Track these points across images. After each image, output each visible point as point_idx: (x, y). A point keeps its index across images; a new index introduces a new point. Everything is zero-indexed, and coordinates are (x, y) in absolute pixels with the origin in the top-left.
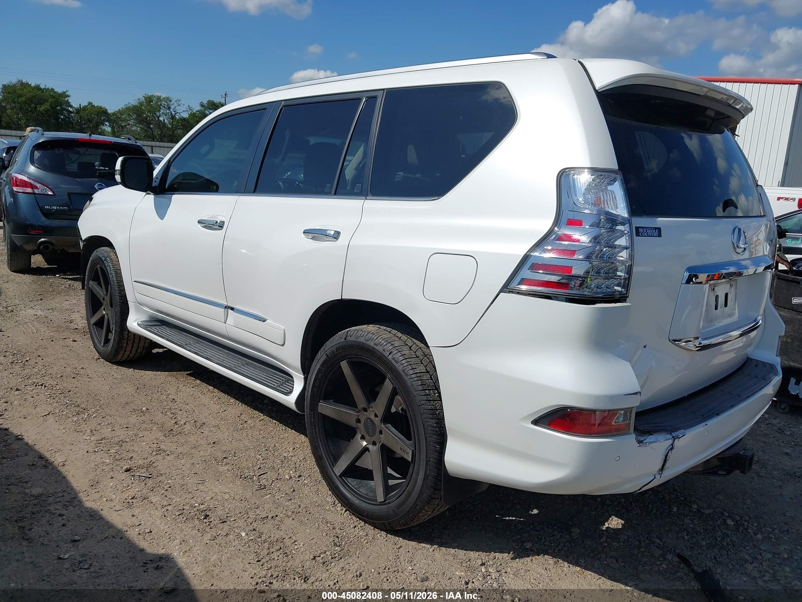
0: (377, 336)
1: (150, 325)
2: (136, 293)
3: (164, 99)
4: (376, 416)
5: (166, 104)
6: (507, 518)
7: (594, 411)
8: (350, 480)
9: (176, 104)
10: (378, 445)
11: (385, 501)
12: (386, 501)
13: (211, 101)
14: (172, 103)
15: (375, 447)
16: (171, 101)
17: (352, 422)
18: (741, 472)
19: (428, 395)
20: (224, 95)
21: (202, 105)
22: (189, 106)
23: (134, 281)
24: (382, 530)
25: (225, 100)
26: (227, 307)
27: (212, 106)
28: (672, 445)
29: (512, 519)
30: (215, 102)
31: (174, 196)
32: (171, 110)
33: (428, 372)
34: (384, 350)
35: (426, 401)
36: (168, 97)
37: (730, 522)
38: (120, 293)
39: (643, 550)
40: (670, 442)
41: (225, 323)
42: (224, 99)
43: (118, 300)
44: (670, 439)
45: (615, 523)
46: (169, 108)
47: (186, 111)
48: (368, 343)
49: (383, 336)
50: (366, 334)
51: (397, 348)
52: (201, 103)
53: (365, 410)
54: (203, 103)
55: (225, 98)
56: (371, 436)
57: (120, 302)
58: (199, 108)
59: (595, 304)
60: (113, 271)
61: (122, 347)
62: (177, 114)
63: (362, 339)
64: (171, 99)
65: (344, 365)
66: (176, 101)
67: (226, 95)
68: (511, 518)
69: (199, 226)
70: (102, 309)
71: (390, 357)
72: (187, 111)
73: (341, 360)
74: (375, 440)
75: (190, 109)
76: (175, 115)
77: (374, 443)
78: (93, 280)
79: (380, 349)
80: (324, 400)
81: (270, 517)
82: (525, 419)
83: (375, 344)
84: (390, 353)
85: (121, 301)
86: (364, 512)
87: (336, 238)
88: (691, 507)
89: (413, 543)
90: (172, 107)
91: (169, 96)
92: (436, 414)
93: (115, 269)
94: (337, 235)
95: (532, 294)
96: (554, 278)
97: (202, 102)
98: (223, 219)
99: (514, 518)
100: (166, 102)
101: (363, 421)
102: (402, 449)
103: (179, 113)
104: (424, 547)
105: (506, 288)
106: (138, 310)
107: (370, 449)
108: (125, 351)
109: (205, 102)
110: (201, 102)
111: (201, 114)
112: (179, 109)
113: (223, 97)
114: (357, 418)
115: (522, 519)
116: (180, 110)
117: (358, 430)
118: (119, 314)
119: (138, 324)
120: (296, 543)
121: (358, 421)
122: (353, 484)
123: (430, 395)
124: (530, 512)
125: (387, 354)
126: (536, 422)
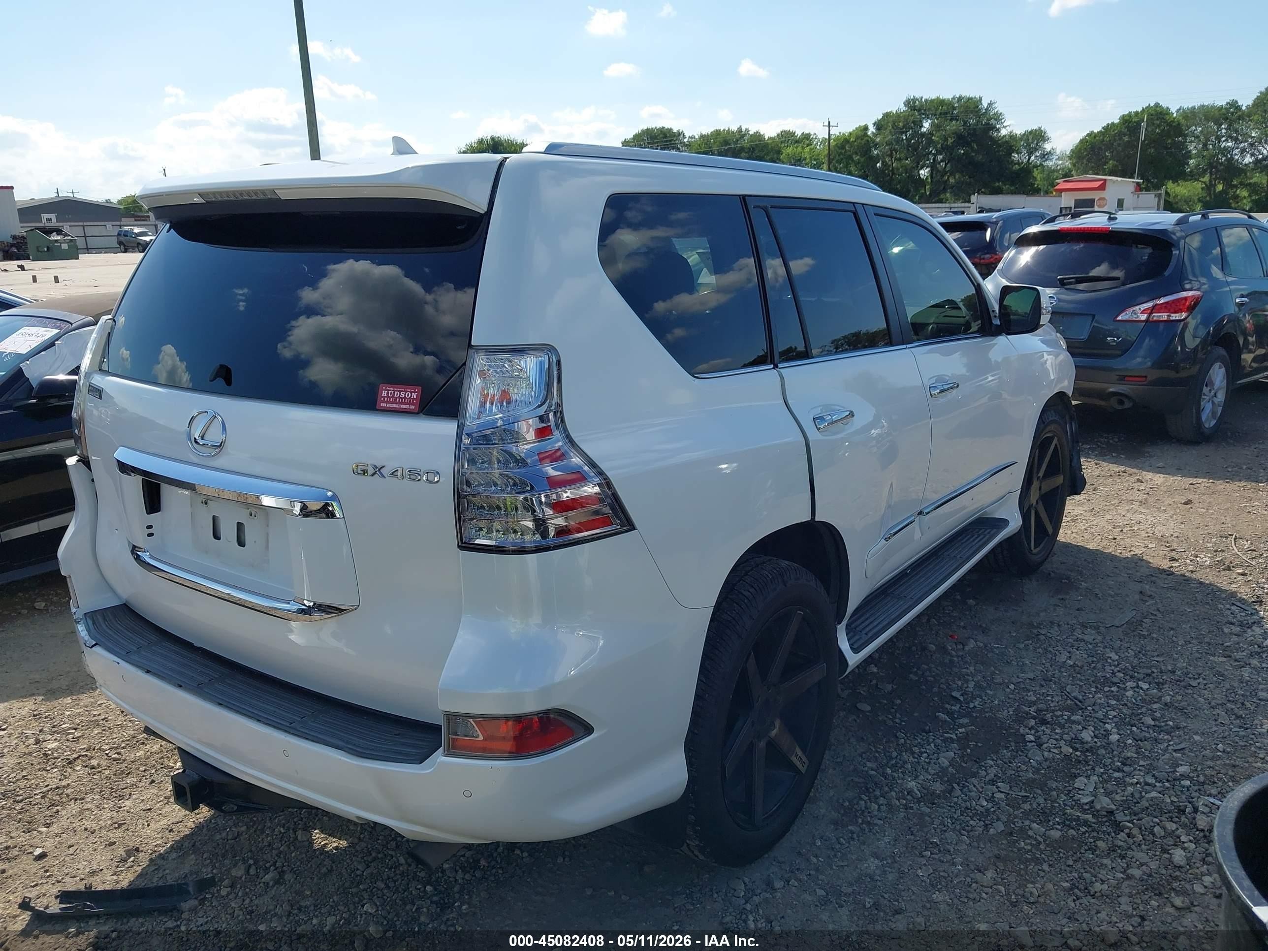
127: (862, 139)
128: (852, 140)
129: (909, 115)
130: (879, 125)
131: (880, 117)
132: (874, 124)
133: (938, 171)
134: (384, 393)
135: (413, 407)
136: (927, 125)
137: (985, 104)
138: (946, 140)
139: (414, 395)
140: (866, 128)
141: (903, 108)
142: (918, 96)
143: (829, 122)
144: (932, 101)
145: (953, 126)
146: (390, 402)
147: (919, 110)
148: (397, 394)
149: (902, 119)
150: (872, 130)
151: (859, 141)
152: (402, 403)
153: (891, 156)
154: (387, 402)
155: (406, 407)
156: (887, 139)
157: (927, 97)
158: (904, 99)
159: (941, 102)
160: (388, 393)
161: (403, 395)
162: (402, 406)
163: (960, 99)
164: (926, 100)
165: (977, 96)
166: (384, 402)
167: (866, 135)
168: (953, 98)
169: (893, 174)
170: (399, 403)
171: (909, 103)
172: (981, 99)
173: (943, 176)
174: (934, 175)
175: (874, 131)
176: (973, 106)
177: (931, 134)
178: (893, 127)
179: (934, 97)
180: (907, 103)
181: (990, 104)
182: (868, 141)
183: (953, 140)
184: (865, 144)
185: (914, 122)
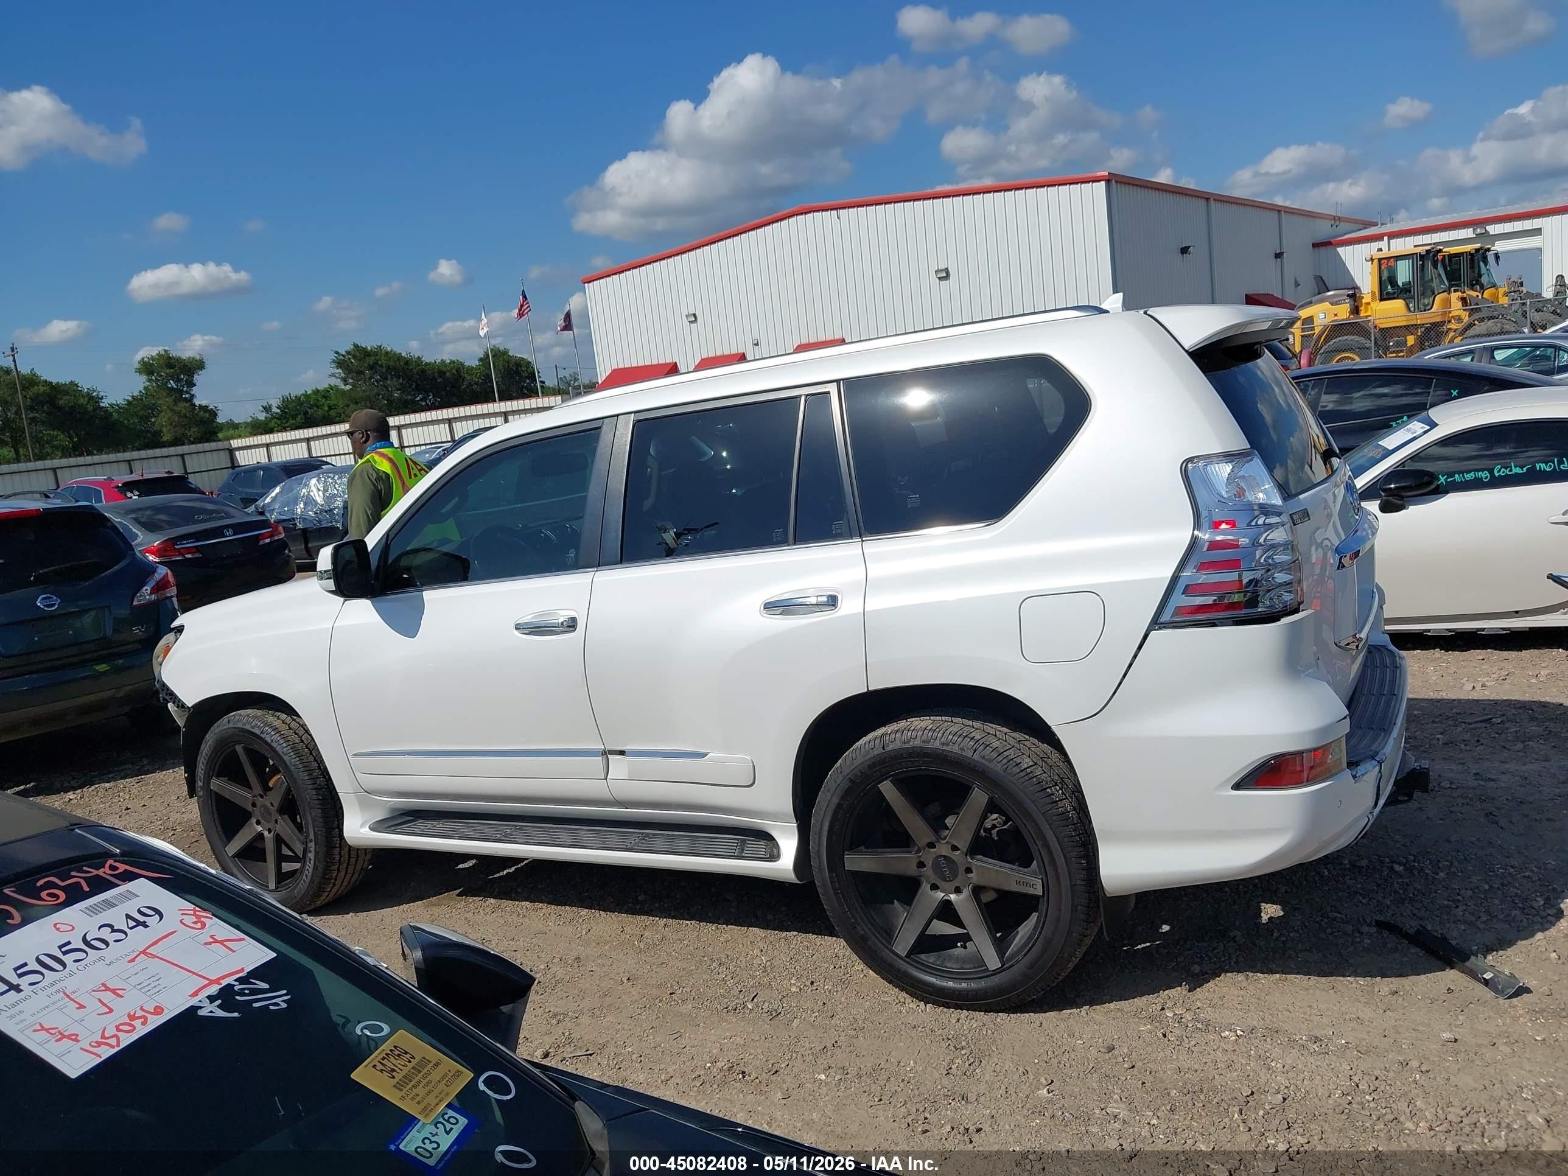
0: (941, 732)
1: (397, 825)
2: (359, 775)
4: (955, 848)
6: (1139, 947)
7: (1300, 753)
8: (923, 956)
10: (966, 892)
11: (1002, 966)
12: (1004, 964)
15: (962, 896)
17: (912, 870)
18: (1423, 792)
19: (1050, 796)
23: (355, 755)
24: (998, 1012)
26: (606, 753)
28: (1380, 772)
29: (1147, 946)
31: (425, 593)
33: (1036, 764)
34: (962, 749)
35: (1051, 803)
37: (1399, 868)
38: (314, 784)
39: (1329, 931)
40: (1378, 768)
41: (606, 779)
43: (315, 797)
44: (1376, 766)
45: (1270, 911)
48: (930, 745)
49: (951, 729)
50: (920, 733)
51: (981, 741)
53: (931, 845)
56: (950, 881)
57: (319, 799)
59: (1279, 620)
60: (289, 747)
61: (329, 879)
63: (916, 742)
65: (887, 788)
68: (1143, 945)
69: (516, 633)
70: (251, 823)
71: (976, 757)
73: (878, 781)
74: (958, 885)
77: (958, 890)
78: (218, 776)
79: (955, 749)
80: (851, 849)
81: (829, 1045)
82: (1222, 785)
83: (943, 744)
84: (975, 751)
85: (320, 797)
86: (967, 994)
87: (833, 605)
88: (1342, 864)
89: (1052, 1014)
92: (1070, 818)
93: (291, 743)
94: (833, 601)
95: (1194, 625)
96: (1209, 600)
98: (573, 614)
99: (1148, 944)
101: (929, 863)
102: (1021, 882)
104: (1071, 1013)
105: (1156, 623)
106: (364, 805)
107: (953, 901)
108: (334, 885)
114: (918, 861)
115: (1157, 943)
117: (922, 879)
118: (321, 820)
119: (370, 828)
120: (902, 1064)
121: (921, 865)
122: (931, 961)
123: (1053, 794)
124: (1160, 930)
125: (969, 754)
126: (1237, 786)
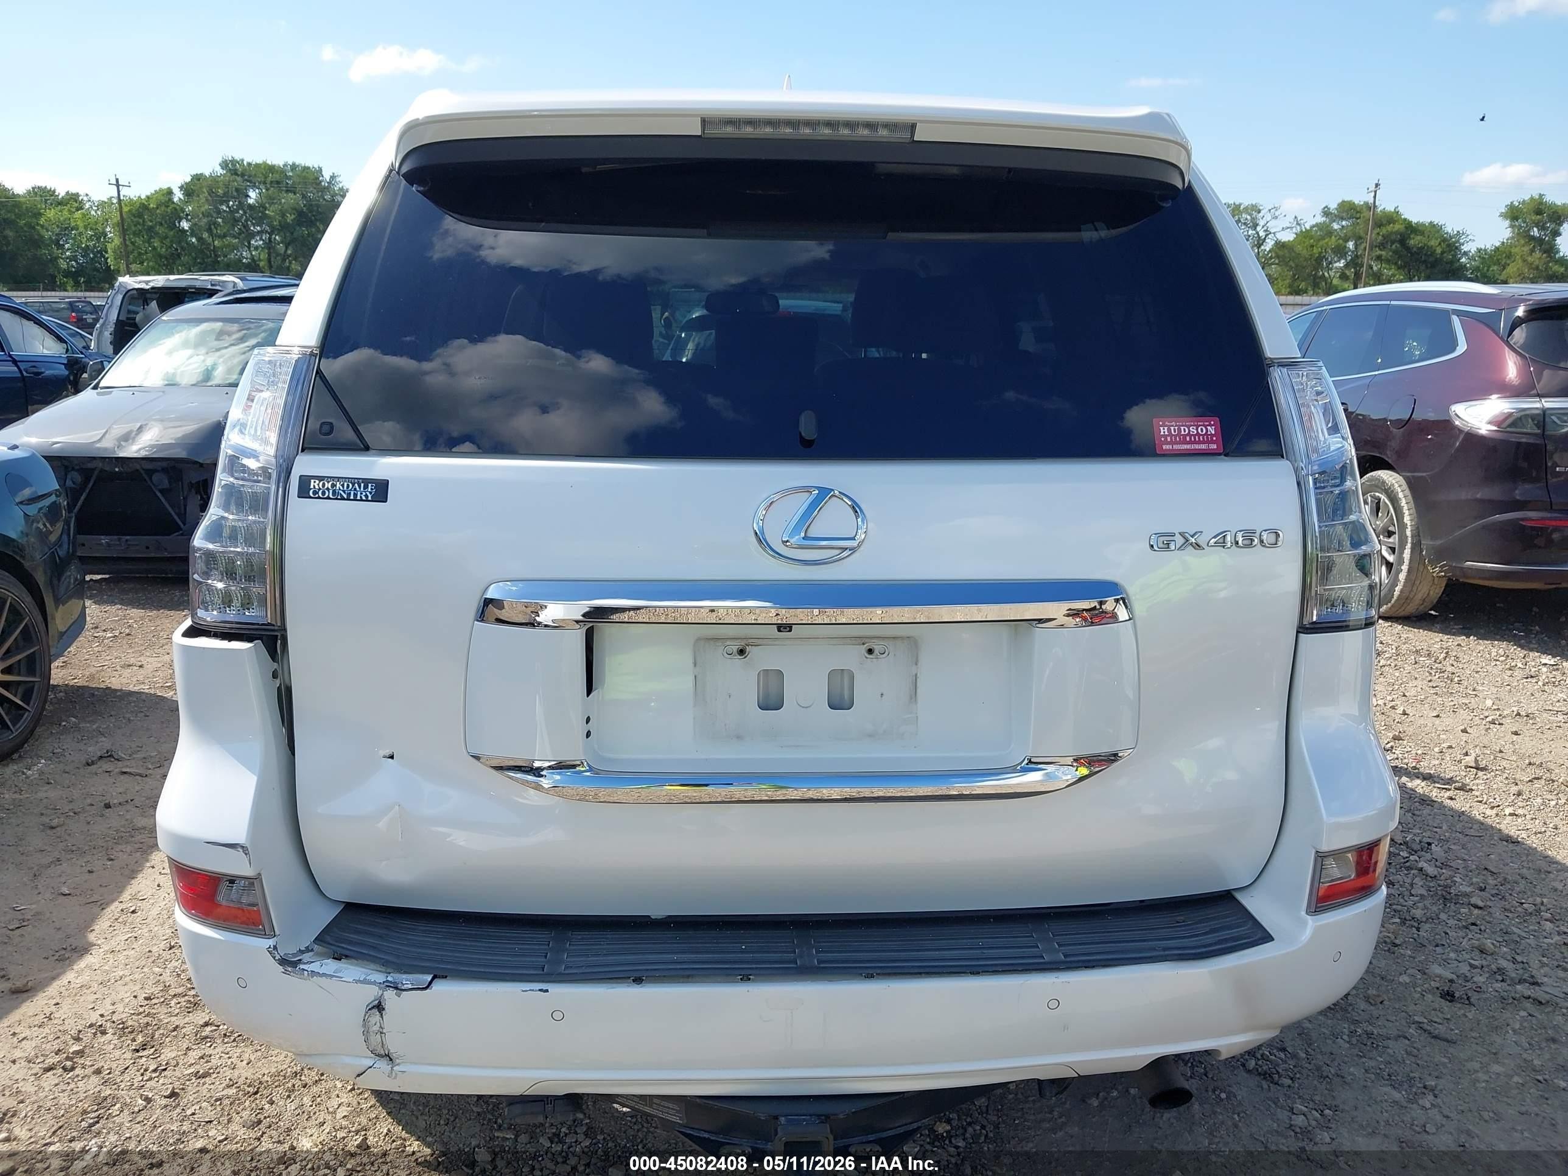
3: (1246, 209)
5: (1249, 217)
9: (1268, 217)
13: (1347, 201)
14: (1261, 214)
16: (1259, 211)
20: (1373, 188)
21: (1326, 212)
22: (1296, 217)
25: (1375, 197)
27: (1347, 212)
30: (1356, 203)
32: (1259, 228)
36: (1254, 203)
42: (1373, 194)
46: (1255, 226)
47: (1288, 228)
52: (1324, 208)
54: (1329, 209)
55: (1375, 192)
58: (1320, 219)
62: (1270, 236)
64: (1261, 208)
66: (1270, 210)
67: (1377, 185)
72: (1291, 228)
75: (1298, 224)
76: (1265, 239)
90: (1262, 223)
91: (1257, 202)
97: (1327, 207)
100: (1250, 215)
103: (1274, 233)
109: (1333, 206)
110: (1324, 206)
111: (1321, 230)
112: (1274, 225)
113: (1371, 192)
116: (1275, 227)
127: (167, 207)
128: (152, 206)
129: (229, 181)
130: (189, 190)
131: (188, 179)
132: (181, 188)
133: (278, 255)
134: (1164, 431)
135: (1215, 446)
136: (253, 195)
137: (327, 175)
138: (283, 215)
139: (1212, 430)
140: (170, 192)
141: (220, 171)
142: (237, 158)
143: (117, 180)
144: (257, 165)
145: (289, 200)
146: (1176, 443)
147: (243, 175)
148: (1184, 431)
149: (221, 184)
150: (178, 195)
151: (163, 208)
152: (1195, 442)
153: (209, 230)
154: (1172, 443)
155: (1203, 446)
156: (203, 209)
157: (250, 161)
158: (220, 160)
159: (272, 169)
160: (1169, 430)
161: (1193, 430)
162: (1197, 447)
163: (294, 167)
164: (249, 164)
165: (316, 166)
166: (1168, 443)
167: (171, 200)
168: (285, 165)
169: (216, 256)
170: (1190, 442)
171: (227, 165)
172: (321, 170)
173: (284, 260)
174: (272, 259)
175: (182, 197)
176: (312, 177)
177: (262, 206)
178: (209, 194)
179: (259, 161)
180: (225, 164)
181: (333, 177)
182: (175, 209)
183: (293, 217)
184: (172, 213)
185: (237, 190)
